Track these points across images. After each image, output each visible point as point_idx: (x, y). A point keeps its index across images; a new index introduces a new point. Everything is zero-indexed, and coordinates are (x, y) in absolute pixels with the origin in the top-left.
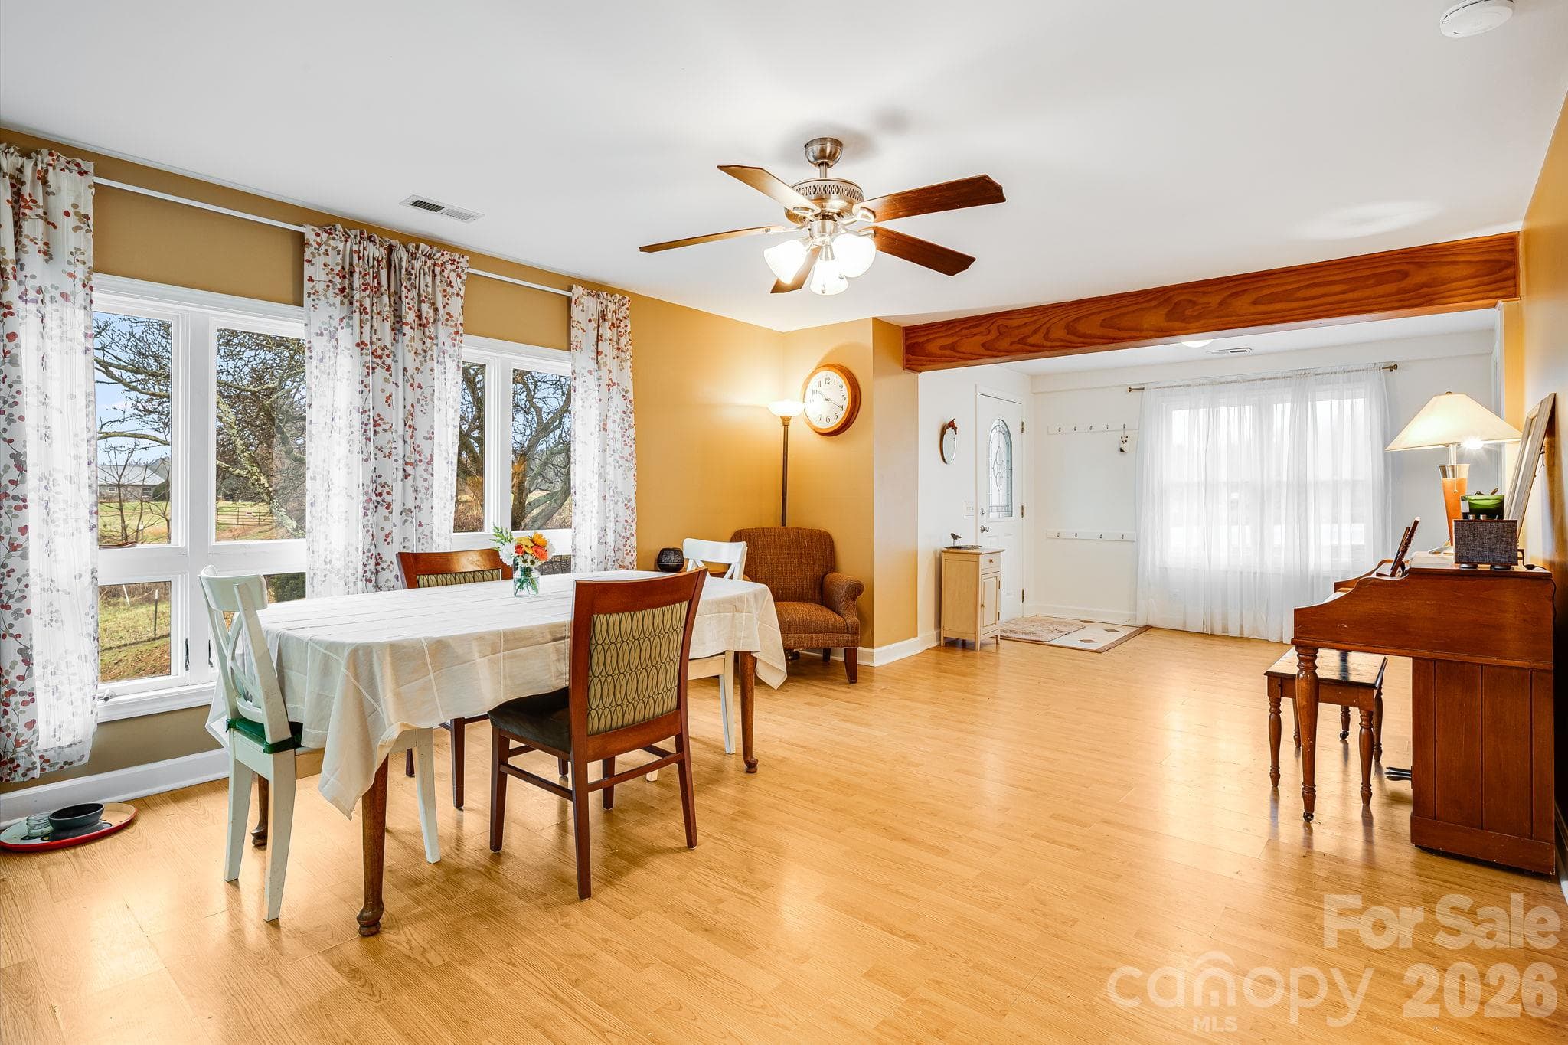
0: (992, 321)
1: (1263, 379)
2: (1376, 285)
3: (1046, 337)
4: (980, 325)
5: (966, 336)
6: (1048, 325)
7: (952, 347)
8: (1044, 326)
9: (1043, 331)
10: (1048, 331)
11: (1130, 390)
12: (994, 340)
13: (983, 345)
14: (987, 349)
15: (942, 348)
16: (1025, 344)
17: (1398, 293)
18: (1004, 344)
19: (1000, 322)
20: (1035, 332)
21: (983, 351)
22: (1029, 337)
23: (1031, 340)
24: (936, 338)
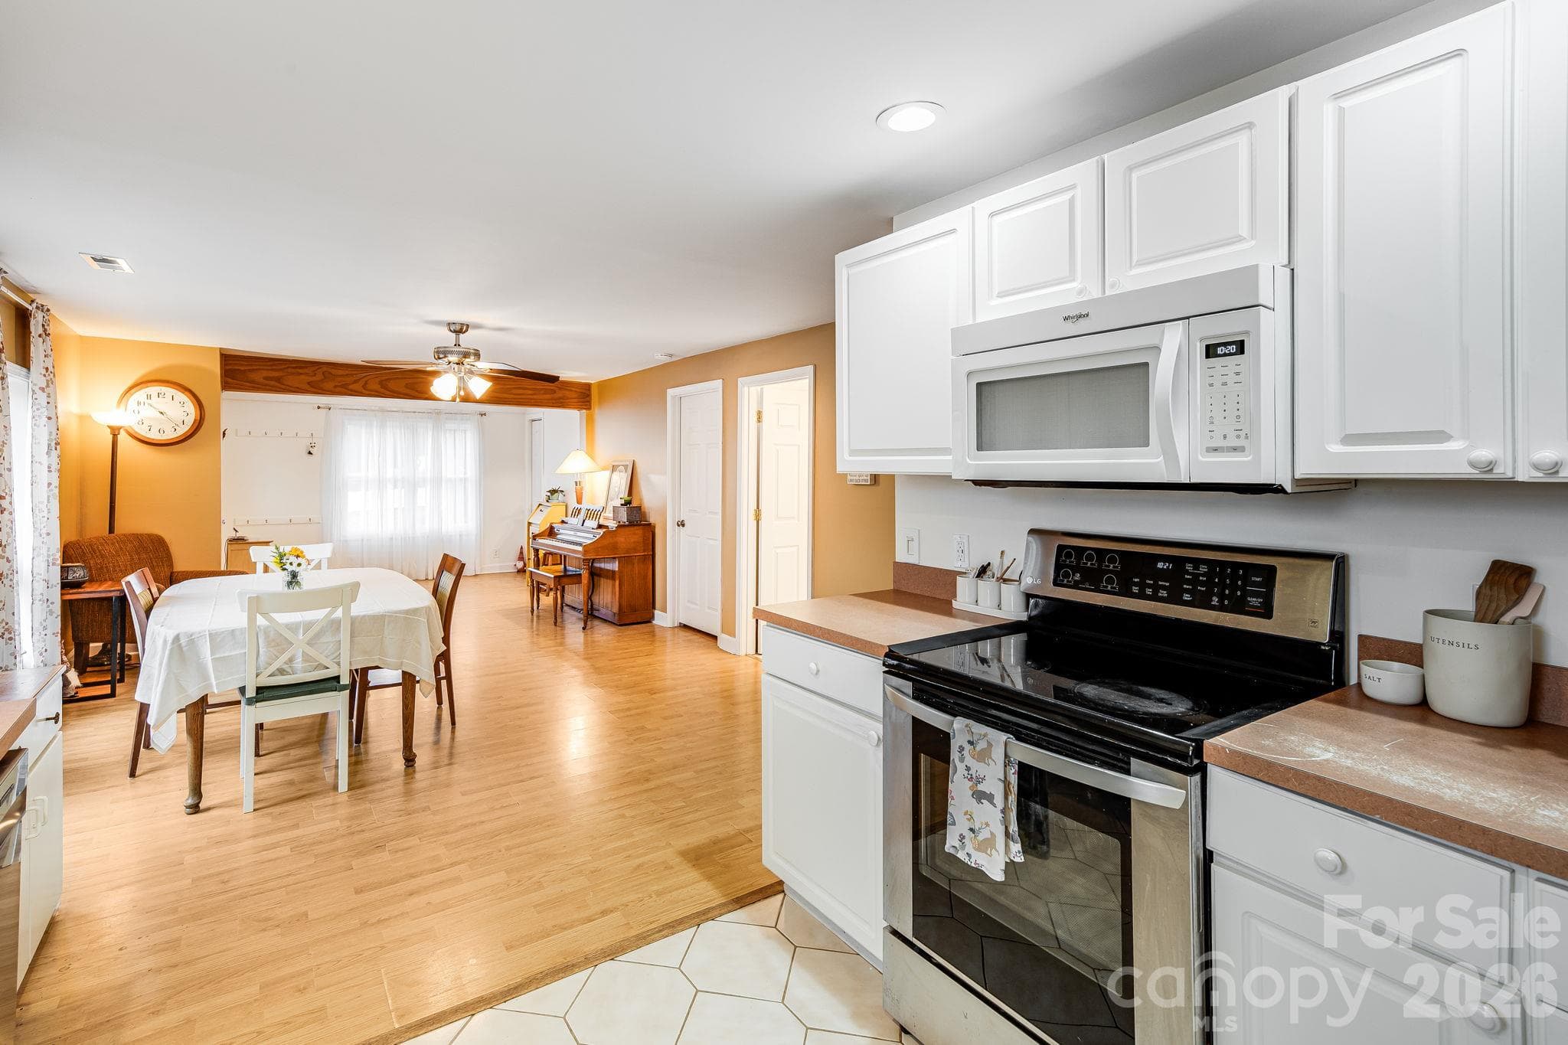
0: (317, 367)
1: (414, 412)
2: (544, 394)
3: (364, 387)
4: (306, 367)
5: (293, 374)
6: (366, 379)
7: (278, 380)
8: (363, 380)
9: (362, 383)
10: (366, 383)
11: (319, 408)
12: (319, 381)
13: (309, 383)
14: (312, 387)
15: (266, 378)
16: (346, 389)
17: (552, 399)
18: (329, 385)
19: (325, 369)
20: (355, 382)
21: (308, 387)
22: (350, 384)
23: (351, 387)
24: (260, 369)
